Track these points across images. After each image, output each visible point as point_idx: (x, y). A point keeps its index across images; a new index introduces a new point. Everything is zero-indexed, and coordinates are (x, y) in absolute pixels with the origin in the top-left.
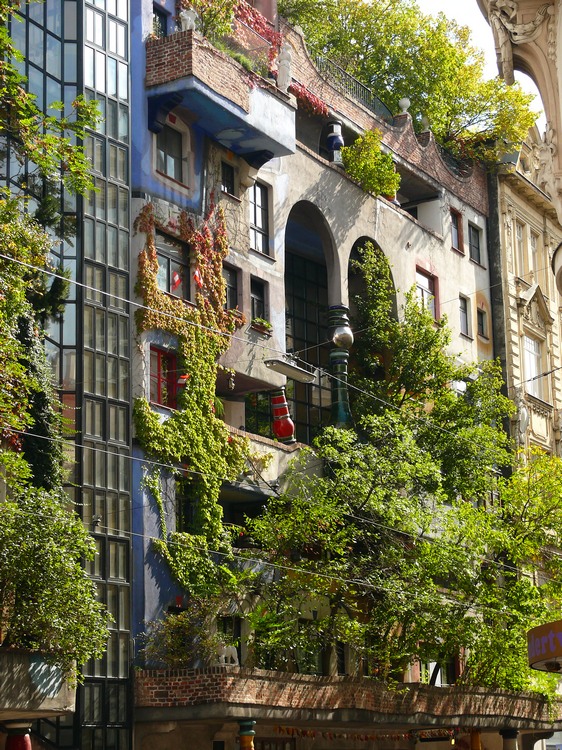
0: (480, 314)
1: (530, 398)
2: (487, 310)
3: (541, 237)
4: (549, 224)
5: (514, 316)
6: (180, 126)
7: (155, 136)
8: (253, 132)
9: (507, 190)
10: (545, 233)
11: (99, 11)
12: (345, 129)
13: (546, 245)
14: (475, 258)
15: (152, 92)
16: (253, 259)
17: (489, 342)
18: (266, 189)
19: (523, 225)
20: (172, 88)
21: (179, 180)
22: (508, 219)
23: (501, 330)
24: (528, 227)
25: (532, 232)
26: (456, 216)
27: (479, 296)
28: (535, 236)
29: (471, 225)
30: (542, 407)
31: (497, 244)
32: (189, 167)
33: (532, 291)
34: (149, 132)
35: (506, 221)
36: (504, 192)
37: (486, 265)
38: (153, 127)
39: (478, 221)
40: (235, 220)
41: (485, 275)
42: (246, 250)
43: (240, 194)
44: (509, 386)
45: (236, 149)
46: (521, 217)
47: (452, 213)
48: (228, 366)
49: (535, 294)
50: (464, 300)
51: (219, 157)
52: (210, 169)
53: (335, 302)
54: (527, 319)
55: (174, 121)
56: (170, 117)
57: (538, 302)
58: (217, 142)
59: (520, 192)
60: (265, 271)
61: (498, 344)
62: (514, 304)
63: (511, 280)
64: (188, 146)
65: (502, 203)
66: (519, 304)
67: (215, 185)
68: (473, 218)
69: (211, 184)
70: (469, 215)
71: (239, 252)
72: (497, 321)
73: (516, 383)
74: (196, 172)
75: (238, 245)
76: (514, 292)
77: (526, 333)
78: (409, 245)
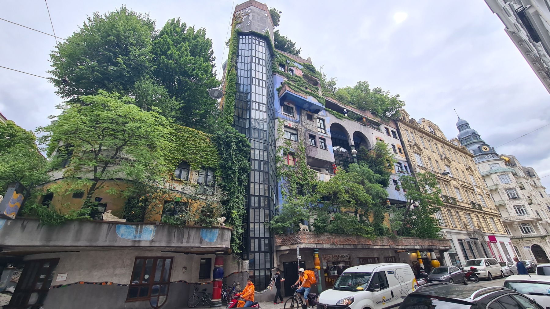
0: (399, 148)
1: (419, 166)
2: (401, 147)
3: (414, 133)
4: (416, 131)
5: (409, 148)
7: (282, 107)
9: (401, 123)
10: (415, 133)
11: (257, 79)
12: (347, 110)
14: (395, 137)
16: (319, 133)
17: (404, 154)
18: (322, 120)
19: (408, 131)
21: (293, 116)
22: (403, 128)
23: (406, 152)
24: (409, 131)
26: (387, 129)
27: (397, 145)
28: (412, 133)
29: (392, 131)
30: (424, 169)
31: (401, 134)
33: (414, 143)
34: (280, 106)
36: (400, 124)
37: (399, 138)
38: (282, 104)
39: (395, 130)
40: (312, 125)
41: (399, 141)
42: (317, 132)
43: (314, 120)
44: (412, 164)
45: (310, 110)
46: (406, 129)
47: (385, 128)
48: (313, 156)
49: (415, 144)
50: (393, 146)
51: (305, 112)
52: (302, 114)
53: (350, 145)
54: (414, 149)
55: (289, 104)
56: (288, 104)
57: (416, 146)
58: (304, 109)
59: (405, 124)
60: (324, 136)
61: (406, 155)
62: (409, 146)
63: (406, 141)
64: (294, 110)
65: (400, 126)
66: (410, 146)
67: (304, 117)
68: (392, 129)
69: (303, 117)
70: (390, 129)
71: (314, 132)
72: (405, 150)
73: (414, 163)
74: (298, 115)
75: (314, 131)
76: (408, 143)
77: (414, 152)
78: (372, 133)
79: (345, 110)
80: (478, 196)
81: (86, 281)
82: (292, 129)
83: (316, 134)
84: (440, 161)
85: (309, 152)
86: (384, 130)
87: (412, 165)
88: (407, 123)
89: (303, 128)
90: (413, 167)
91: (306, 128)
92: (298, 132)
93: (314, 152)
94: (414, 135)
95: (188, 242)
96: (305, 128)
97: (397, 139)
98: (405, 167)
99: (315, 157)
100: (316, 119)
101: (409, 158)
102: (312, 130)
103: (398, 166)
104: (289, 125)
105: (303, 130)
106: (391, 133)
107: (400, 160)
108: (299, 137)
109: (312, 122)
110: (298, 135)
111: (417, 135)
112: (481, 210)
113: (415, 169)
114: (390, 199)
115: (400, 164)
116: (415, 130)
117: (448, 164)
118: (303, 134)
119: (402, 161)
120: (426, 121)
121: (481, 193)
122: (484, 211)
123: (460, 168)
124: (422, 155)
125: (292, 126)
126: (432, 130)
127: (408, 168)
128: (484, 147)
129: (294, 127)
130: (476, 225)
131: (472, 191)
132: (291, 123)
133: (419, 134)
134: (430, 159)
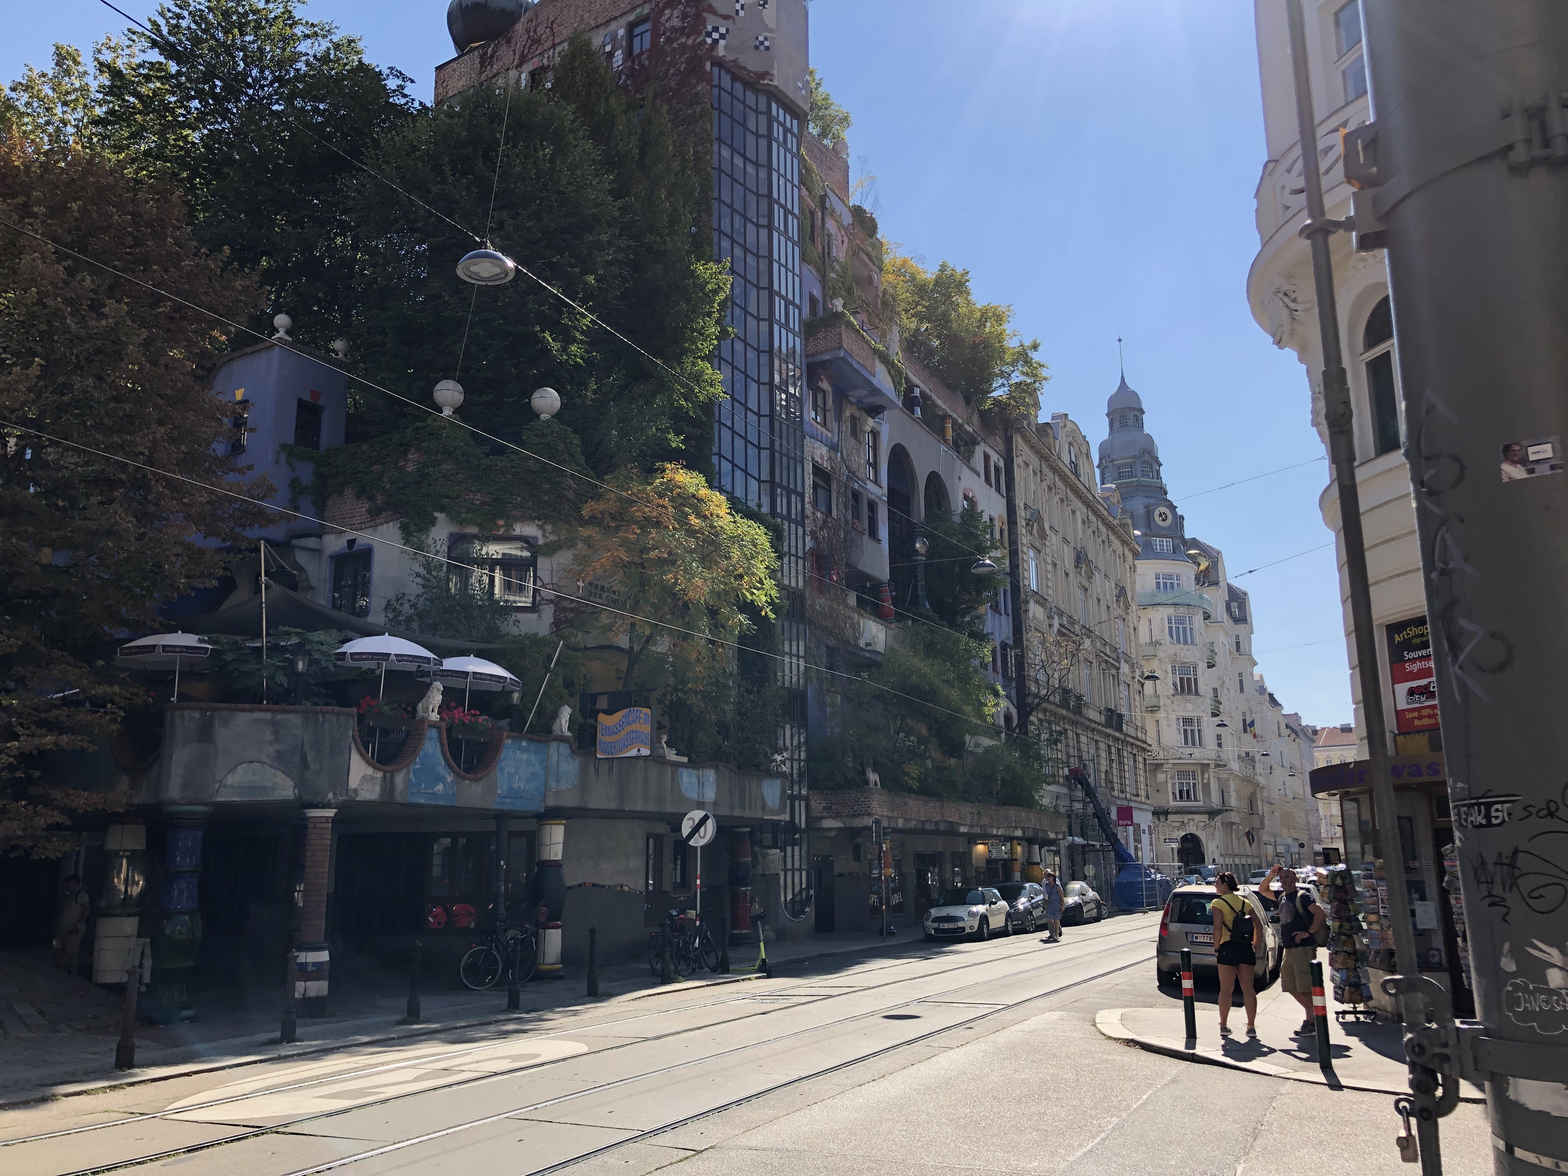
0: (1001, 531)
1: (1035, 594)
2: (1005, 527)
3: (1039, 474)
5: (1024, 532)
6: (825, 385)
7: (811, 394)
8: (876, 391)
10: (1041, 472)
12: (921, 392)
13: (1042, 481)
14: (998, 490)
15: (811, 360)
16: (868, 485)
17: (1008, 552)
18: (875, 434)
19: (1027, 465)
20: (827, 357)
21: (824, 425)
22: (1021, 459)
23: (1016, 542)
24: (1031, 466)
25: (1034, 471)
26: (987, 458)
27: (1000, 517)
28: (1035, 473)
29: (995, 466)
30: (1042, 601)
31: (1012, 479)
32: (830, 416)
33: (1034, 512)
34: (808, 390)
35: (1018, 461)
36: (1018, 440)
37: (1005, 494)
38: (810, 385)
39: (1001, 462)
40: (859, 456)
41: (1004, 501)
42: (865, 480)
43: (861, 439)
44: (1021, 584)
45: (859, 403)
46: (1028, 459)
47: (984, 455)
49: (1036, 515)
51: (850, 410)
52: (843, 418)
54: (1031, 534)
55: (822, 382)
56: (819, 380)
57: (1038, 522)
58: (847, 398)
59: (1026, 439)
60: (873, 492)
61: (1013, 553)
62: (1024, 523)
63: (1023, 505)
64: (830, 400)
65: (1016, 448)
66: (1027, 523)
67: (846, 429)
68: (997, 459)
69: (844, 429)
70: (994, 457)
71: (859, 480)
72: (1013, 536)
73: (1025, 581)
74: (835, 419)
75: (860, 476)
76: (1023, 514)
77: (1032, 545)
78: (960, 478)
79: (918, 393)
80: (1122, 687)
81: (594, 882)
82: (824, 471)
83: (860, 486)
84: (1072, 571)
85: (849, 550)
86: (981, 465)
87: (1022, 589)
88: (1033, 442)
89: (843, 468)
90: (1023, 596)
91: (848, 469)
92: (834, 480)
93: (859, 552)
94: (1039, 480)
95: (750, 808)
97: (1001, 495)
98: (1005, 591)
100: (864, 432)
101: (1017, 566)
102: (856, 473)
104: (819, 461)
105: (843, 474)
106: (992, 476)
108: (833, 498)
109: (857, 445)
110: (834, 493)
111: (1044, 483)
112: (1120, 730)
113: (1027, 602)
116: (1043, 466)
117: (1086, 584)
118: (843, 489)
120: (1069, 424)
121: (1128, 680)
122: (1126, 735)
123: (1105, 595)
124: (1043, 553)
125: (825, 464)
126: (1073, 459)
127: (1010, 597)
128: (1163, 509)
129: (829, 467)
130: (1103, 776)
131: (1113, 671)
132: (824, 450)
133: (1049, 476)
134: (1055, 565)
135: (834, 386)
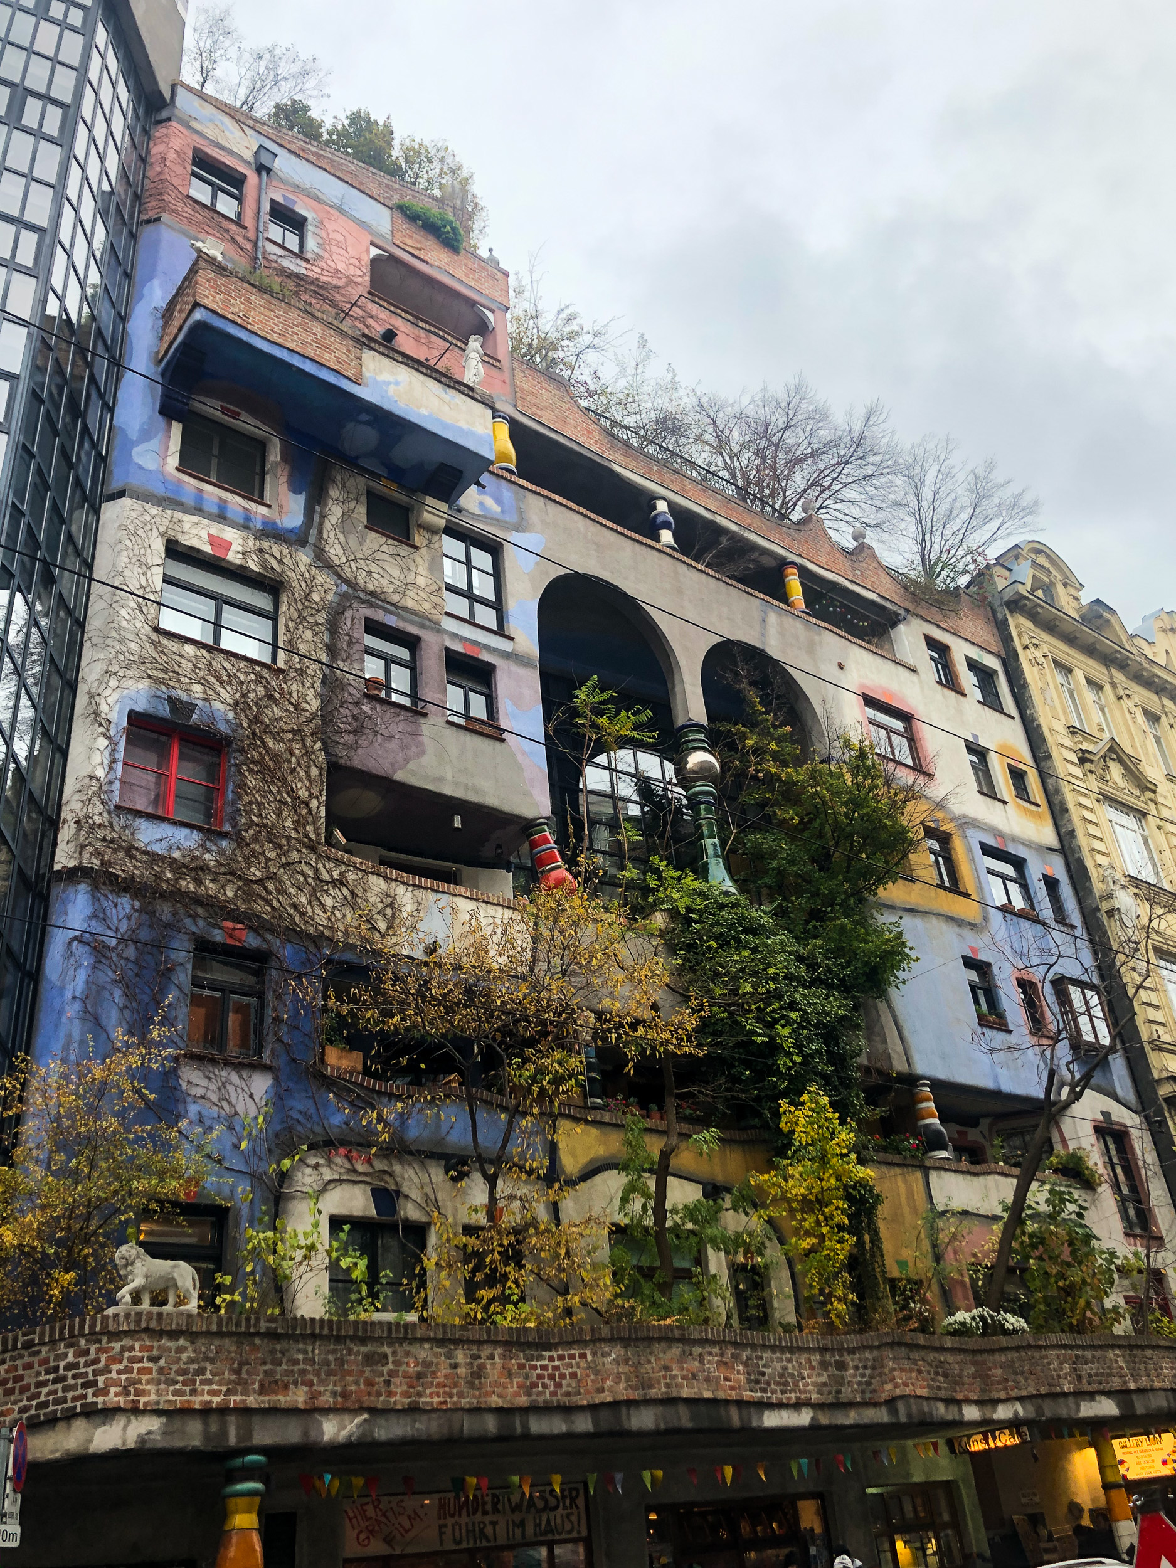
0: (1015, 772)
1: (1136, 882)
2: (1028, 767)
3: (1108, 688)
4: (1119, 676)
5: (1078, 772)
7: (177, 429)
10: (1114, 685)
12: (675, 509)
13: (1120, 701)
14: (990, 704)
15: (164, 362)
16: (451, 625)
17: (1044, 808)
18: (495, 550)
19: (1070, 671)
22: (1038, 654)
23: (1057, 791)
24: (1079, 674)
25: (1089, 682)
26: (939, 649)
27: (1003, 749)
28: (1096, 686)
29: (972, 665)
30: (1163, 896)
31: (1025, 685)
32: (274, 480)
33: (1104, 745)
34: (160, 421)
36: (1019, 626)
37: (1015, 714)
38: (169, 410)
39: (993, 662)
41: (1016, 727)
42: (435, 614)
43: (418, 539)
44: (1089, 864)
45: (397, 474)
46: (1062, 658)
47: (931, 643)
48: (380, 772)
49: (1111, 749)
50: (978, 752)
51: (360, 483)
52: (334, 493)
53: (680, 721)
54: (1103, 779)
55: (235, 416)
56: (224, 410)
57: (1120, 761)
58: (353, 463)
59: (1050, 626)
60: (486, 647)
61: (1058, 812)
62: (1074, 758)
63: (1060, 727)
64: (274, 455)
65: (1020, 635)
66: (1084, 758)
67: (346, 516)
68: (974, 653)
69: (335, 512)
70: (960, 651)
71: (414, 612)
72: (1050, 782)
73: (1100, 859)
74: (296, 490)
75: (410, 604)
76: (1068, 742)
77: (1106, 797)
78: (841, 666)
79: (662, 506)
82: (239, 575)
83: (422, 626)
85: (348, 738)
86: (922, 657)
87: (1093, 873)
88: (1067, 628)
89: (324, 579)
90: (1098, 887)
91: (352, 585)
92: (284, 598)
93: (393, 745)
94: (1111, 697)
96: (346, 581)
97: (1001, 712)
98: (1051, 884)
99: (400, 776)
100: (433, 531)
101: (1072, 833)
102: (395, 598)
103: (1004, 878)
104: (207, 548)
105: (326, 588)
106: (968, 679)
107: (1014, 839)
108: (282, 629)
109: (404, 550)
110: (282, 621)
113: (1110, 896)
114: (937, 1085)
115: (1019, 864)
116: (1115, 672)
118: (322, 617)
119: (1028, 845)
124: (1153, 818)
125: (234, 557)
127: (1066, 891)
129: (253, 566)
132: (230, 534)
133: (1141, 695)
135: (289, 431)
